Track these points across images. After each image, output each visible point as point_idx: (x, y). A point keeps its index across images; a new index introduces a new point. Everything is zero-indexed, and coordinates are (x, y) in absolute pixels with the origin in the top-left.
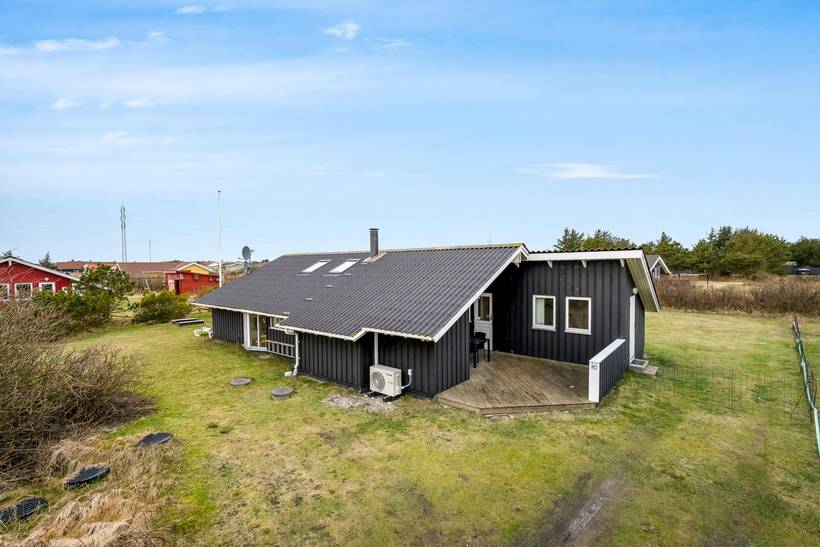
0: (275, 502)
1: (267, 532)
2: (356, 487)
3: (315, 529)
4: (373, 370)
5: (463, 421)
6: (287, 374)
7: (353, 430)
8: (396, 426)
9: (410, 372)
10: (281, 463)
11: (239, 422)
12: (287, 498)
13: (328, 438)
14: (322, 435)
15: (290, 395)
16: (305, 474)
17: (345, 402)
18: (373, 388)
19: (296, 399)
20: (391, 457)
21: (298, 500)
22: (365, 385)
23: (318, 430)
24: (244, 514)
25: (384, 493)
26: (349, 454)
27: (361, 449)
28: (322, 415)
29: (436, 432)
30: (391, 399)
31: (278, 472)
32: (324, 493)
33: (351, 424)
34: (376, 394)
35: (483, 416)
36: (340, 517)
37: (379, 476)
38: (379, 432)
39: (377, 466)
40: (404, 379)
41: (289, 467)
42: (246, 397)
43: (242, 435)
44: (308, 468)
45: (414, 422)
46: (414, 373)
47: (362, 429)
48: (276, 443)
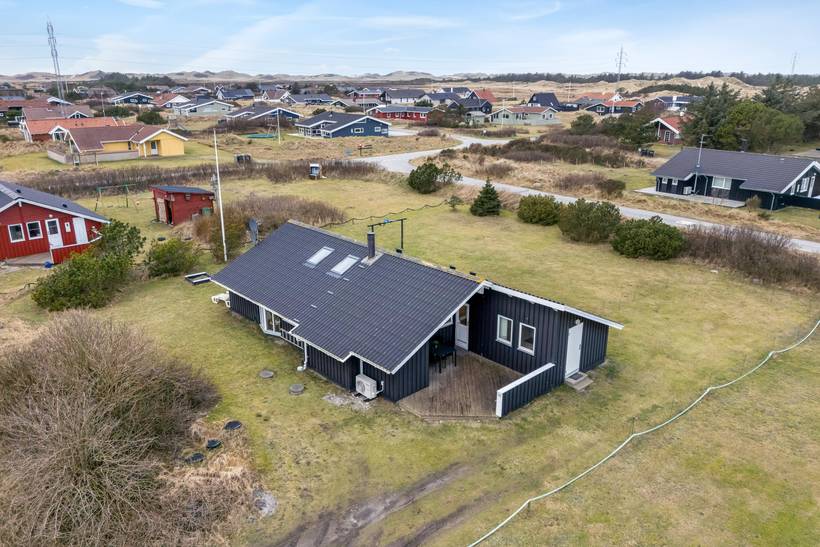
0: (298, 463)
1: (296, 476)
2: (336, 459)
3: (316, 476)
4: (358, 378)
5: (409, 422)
6: (300, 368)
7: (340, 423)
8: (367, 422)
9: (382, 383)
10: (299, 442)
11: (272, 413)
12: (303, 461)
13: (325, 428)
14: (321, 426)
15: (302, 392)
16: (312, 450)
17: (338, 401)
18: (359, 389)
19: (306, 395)
20: (358, 444)
21: (308, 463)
22: (353, 387)
23: (319, 422)
24: (285, 467)
25: (349, 463)
26: (336, 440)
27: (343, 437)
28: (323, 410)
29: (389, 429)
30: (368, 400)
31: (298, 448)
32: (320, 460)
33: (339, 418)
34: (359, 395)
35: (422, 421)
36: (328, 473)
37: (349, 454)
38: (356, 426)
39: (349, 448)
40: (379, 387)
41: (304, 445)
42: (273, 389)
43: (275, 423)
44: (313, 446)
45: (379, 420)
46: (385, 384)
47: (346, 423)
48: (296, 430)
